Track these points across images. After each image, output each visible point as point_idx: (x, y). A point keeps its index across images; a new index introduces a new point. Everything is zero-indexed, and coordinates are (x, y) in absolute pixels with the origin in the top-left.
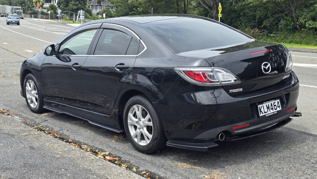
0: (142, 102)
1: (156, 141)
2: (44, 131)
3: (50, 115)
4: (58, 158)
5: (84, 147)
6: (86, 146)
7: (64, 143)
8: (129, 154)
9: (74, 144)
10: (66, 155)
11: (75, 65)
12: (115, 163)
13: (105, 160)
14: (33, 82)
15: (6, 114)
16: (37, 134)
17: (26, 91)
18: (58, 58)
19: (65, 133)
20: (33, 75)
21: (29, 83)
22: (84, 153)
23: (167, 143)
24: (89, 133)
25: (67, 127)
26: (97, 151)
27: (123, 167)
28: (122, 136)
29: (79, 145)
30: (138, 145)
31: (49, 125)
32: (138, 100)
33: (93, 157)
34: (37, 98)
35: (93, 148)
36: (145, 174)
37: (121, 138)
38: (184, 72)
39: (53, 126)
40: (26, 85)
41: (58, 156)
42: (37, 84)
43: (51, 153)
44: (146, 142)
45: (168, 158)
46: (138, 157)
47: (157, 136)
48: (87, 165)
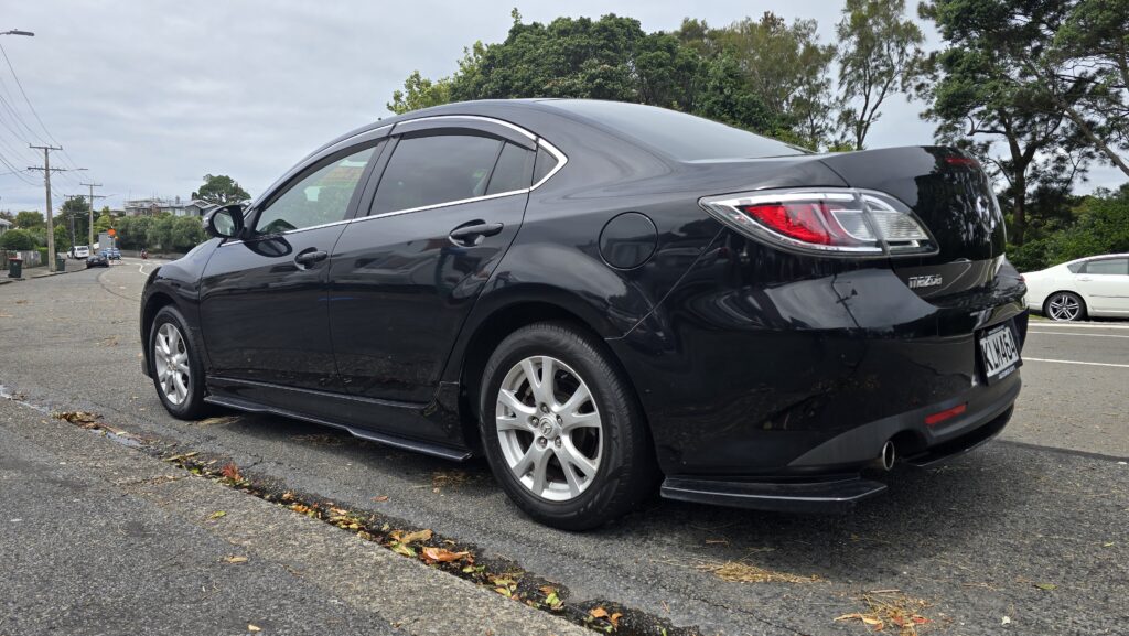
0: (557, 342)
1: (617, 481)
2: (200, 468)
3: (225, 422)
4: (236, 568)
5: (339, 514)
6: (343, 512)
7: (265, 505)
8: (506, 534)
9: (300, 507)
10: (268, 553)
11: (305, 255)
12: (465, 576)
13: (423, 561)
14: (176, 329)
15: (92, 425)
16: (171, 477)
17: (157, 357)
18: (250, 248)
19: (270, 473)
20: (178, 307)
21: (165, 333)
22: (339, 540)
23: (664, 486)
24: (351, 467)
25: (275, 454)
26: (386, 527)
27: (501, 590)
28: (462, 474)
29: (318, 510)
30: (536, 502)
31: (219, 450)
32: (538, 338)
33: (376, 552)
34: (188, 374)
35: (370, 517)
36: (605, 618)
37: (459, 478)
38: (743, 211)
39: (231, 452)
40: (155, 341)
41: (237, 559)
42: (188, 332)
43: (209, 545)
44: (573, 488)
45: (661, 544)
46: (545, 545)
47: (620, 464)
48: (358, 592)
